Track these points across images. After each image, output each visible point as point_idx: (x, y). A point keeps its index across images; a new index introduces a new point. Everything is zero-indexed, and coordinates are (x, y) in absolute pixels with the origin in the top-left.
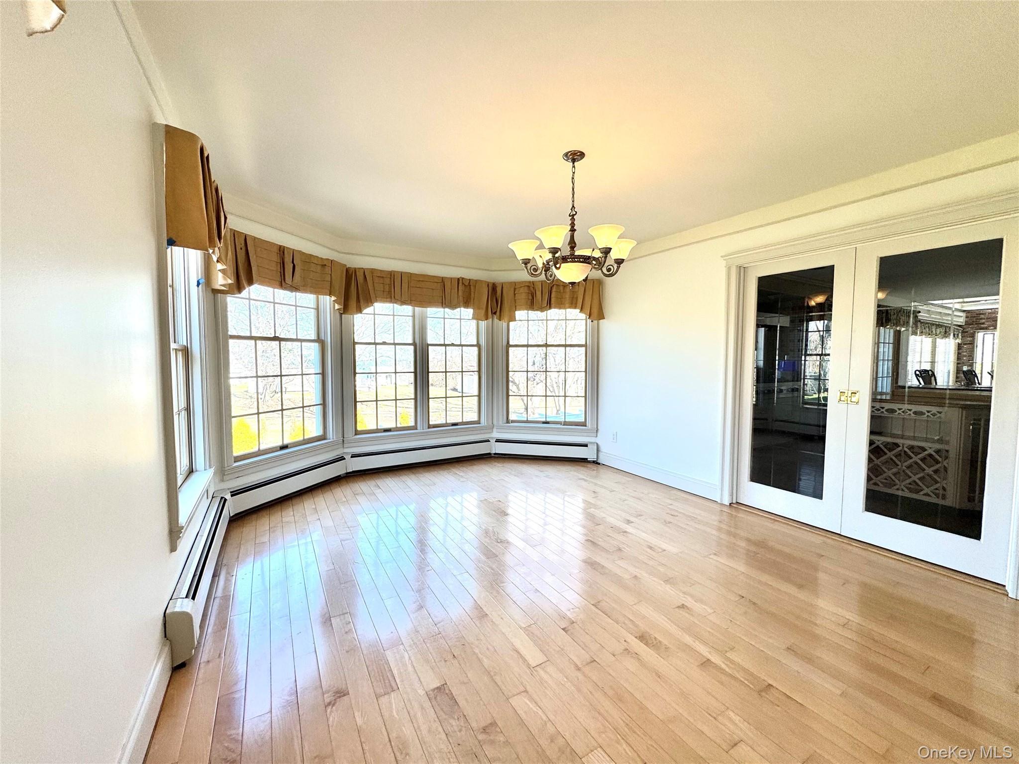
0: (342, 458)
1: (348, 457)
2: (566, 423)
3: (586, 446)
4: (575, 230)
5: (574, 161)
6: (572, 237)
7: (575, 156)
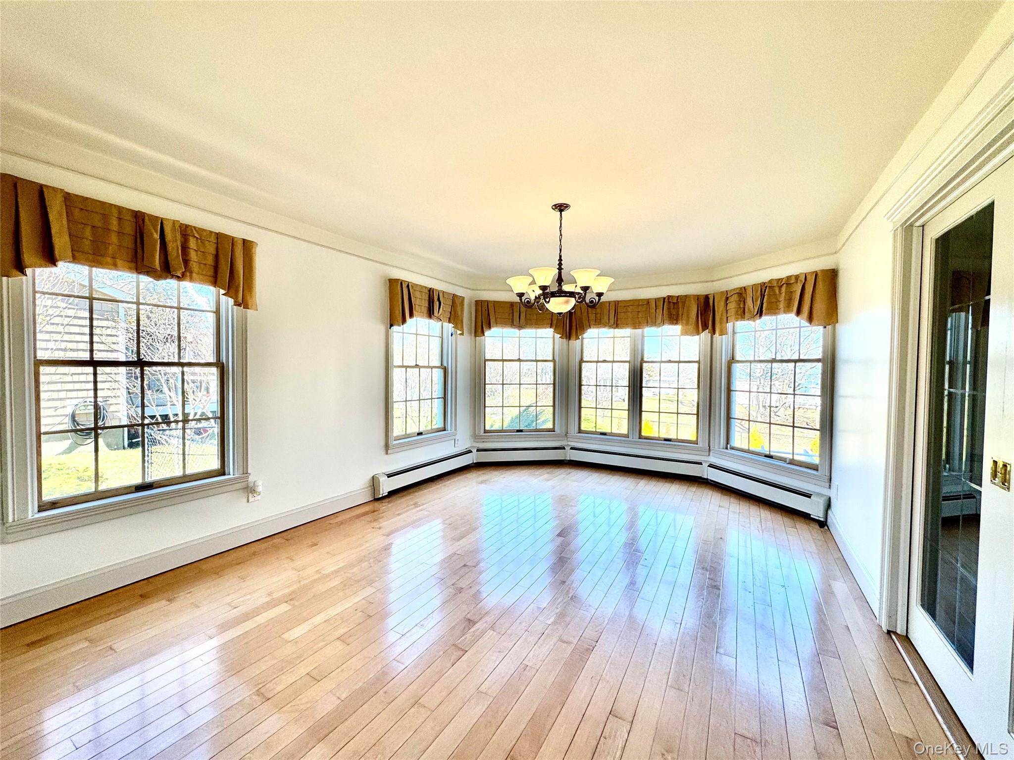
0: (564, 448)
1: (568, 448)
2: (792, 462)
3: (808, 496)
4: (562, 269)
5: (561, 211)
6: (560, 274)
7: (561, 208)
